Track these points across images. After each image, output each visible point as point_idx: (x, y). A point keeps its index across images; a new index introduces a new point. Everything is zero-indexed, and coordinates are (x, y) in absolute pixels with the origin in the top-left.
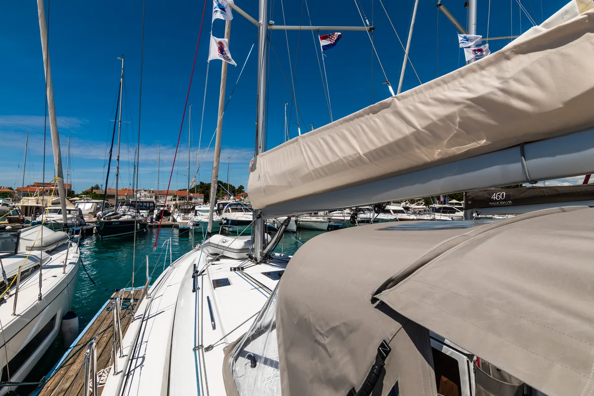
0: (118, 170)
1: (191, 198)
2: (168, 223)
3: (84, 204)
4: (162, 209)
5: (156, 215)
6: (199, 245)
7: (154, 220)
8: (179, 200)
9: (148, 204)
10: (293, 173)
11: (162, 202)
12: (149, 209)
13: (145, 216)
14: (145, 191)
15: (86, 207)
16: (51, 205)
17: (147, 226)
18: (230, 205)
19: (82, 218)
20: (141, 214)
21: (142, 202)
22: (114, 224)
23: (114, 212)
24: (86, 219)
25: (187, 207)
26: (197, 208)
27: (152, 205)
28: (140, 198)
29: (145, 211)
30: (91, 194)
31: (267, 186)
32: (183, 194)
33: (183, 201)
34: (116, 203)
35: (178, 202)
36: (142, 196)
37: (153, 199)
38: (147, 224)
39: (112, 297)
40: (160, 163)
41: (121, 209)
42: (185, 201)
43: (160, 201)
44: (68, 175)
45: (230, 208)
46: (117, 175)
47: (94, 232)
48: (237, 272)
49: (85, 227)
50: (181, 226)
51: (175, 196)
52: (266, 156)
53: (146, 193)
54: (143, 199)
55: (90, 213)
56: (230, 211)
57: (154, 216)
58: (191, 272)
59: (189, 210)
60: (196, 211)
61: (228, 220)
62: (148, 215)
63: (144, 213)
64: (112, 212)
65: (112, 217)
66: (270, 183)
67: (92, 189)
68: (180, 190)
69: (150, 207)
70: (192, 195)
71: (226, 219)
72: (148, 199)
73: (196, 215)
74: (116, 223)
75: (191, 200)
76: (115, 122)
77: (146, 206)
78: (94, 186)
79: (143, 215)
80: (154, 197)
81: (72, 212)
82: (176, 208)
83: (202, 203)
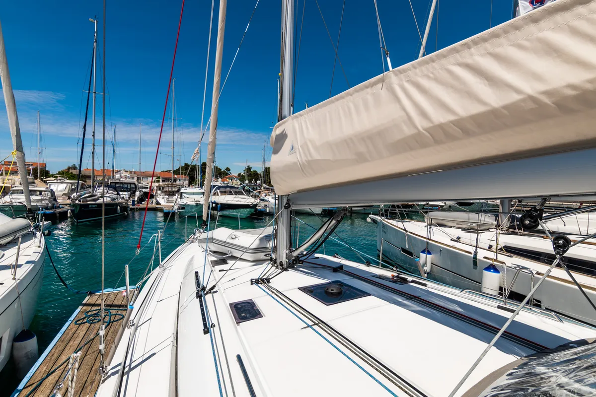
0: (94, 147)
1: (175, 180)
2: (151, 206)
3: (56, 184)
4: (144, 190)
5: (138, 197)
6: (193, 236)
7: (136, 203)
8: (163, 181)
9: (129, 185)
10: (371, 138)
11: (144, 184)
12: (130, 191)
13: (126, 198)
14: (127, 172)
15: (60, 188)
16: (19, 185)
17: (129, 209)
18: (219, 188)
19: (55, 200)
20: (122, 196)
21: (122, 183)
22: (90, 206)
23: (91, 194)
24: (60, 201)
25: (172, 189)
26: (182, 190)
27: (133, 186)
28: (119, 179)
29: (126, 193)
30: (66, 174)
31: (309, 162)
32: (167, 175)
33: (167, 183)
34: (93, 184)
35: (161, 184)
36: (122, 177)
37: (135, 180)
38: (128, 207)
39: (84, 302)
40: (141, 143)
41: (99, 191)
42: (169, 182)
43: (142, 182)
44: (39, 153)
45: (218, 191)
46: (93, 153)
47: (69, 215)
48: (260, 285)
49: (58, 211)
50: (165, 210)
51: (158, 178)
52: (306, 116)
53: (127, 174)
54: (123, 180)
55: (64, 194)
56: (219, 194)
57: (136, 199)
58: (194, 289)
59: (173, 192)
60: (182, 193)
61: (217, 204)
62: (129, 198)
63: (125, 195)
64: (89, 193)
65: (88, 199)
66: (316, 156)
67: (69, 168)
68: (164, 171)
69: (131, 189)
70: (176, 176)
71: (214, 203)
72: (128, 180)
73: (181, 197)
74: (94, 206)
75: (176, 182)
76: (89, 93)
77: (127, 188)
78: (71, 166)
79: (123, 197)
80: (136, 178)
81: (43, 193)
82: (160, 189)
83: (187, 185)
